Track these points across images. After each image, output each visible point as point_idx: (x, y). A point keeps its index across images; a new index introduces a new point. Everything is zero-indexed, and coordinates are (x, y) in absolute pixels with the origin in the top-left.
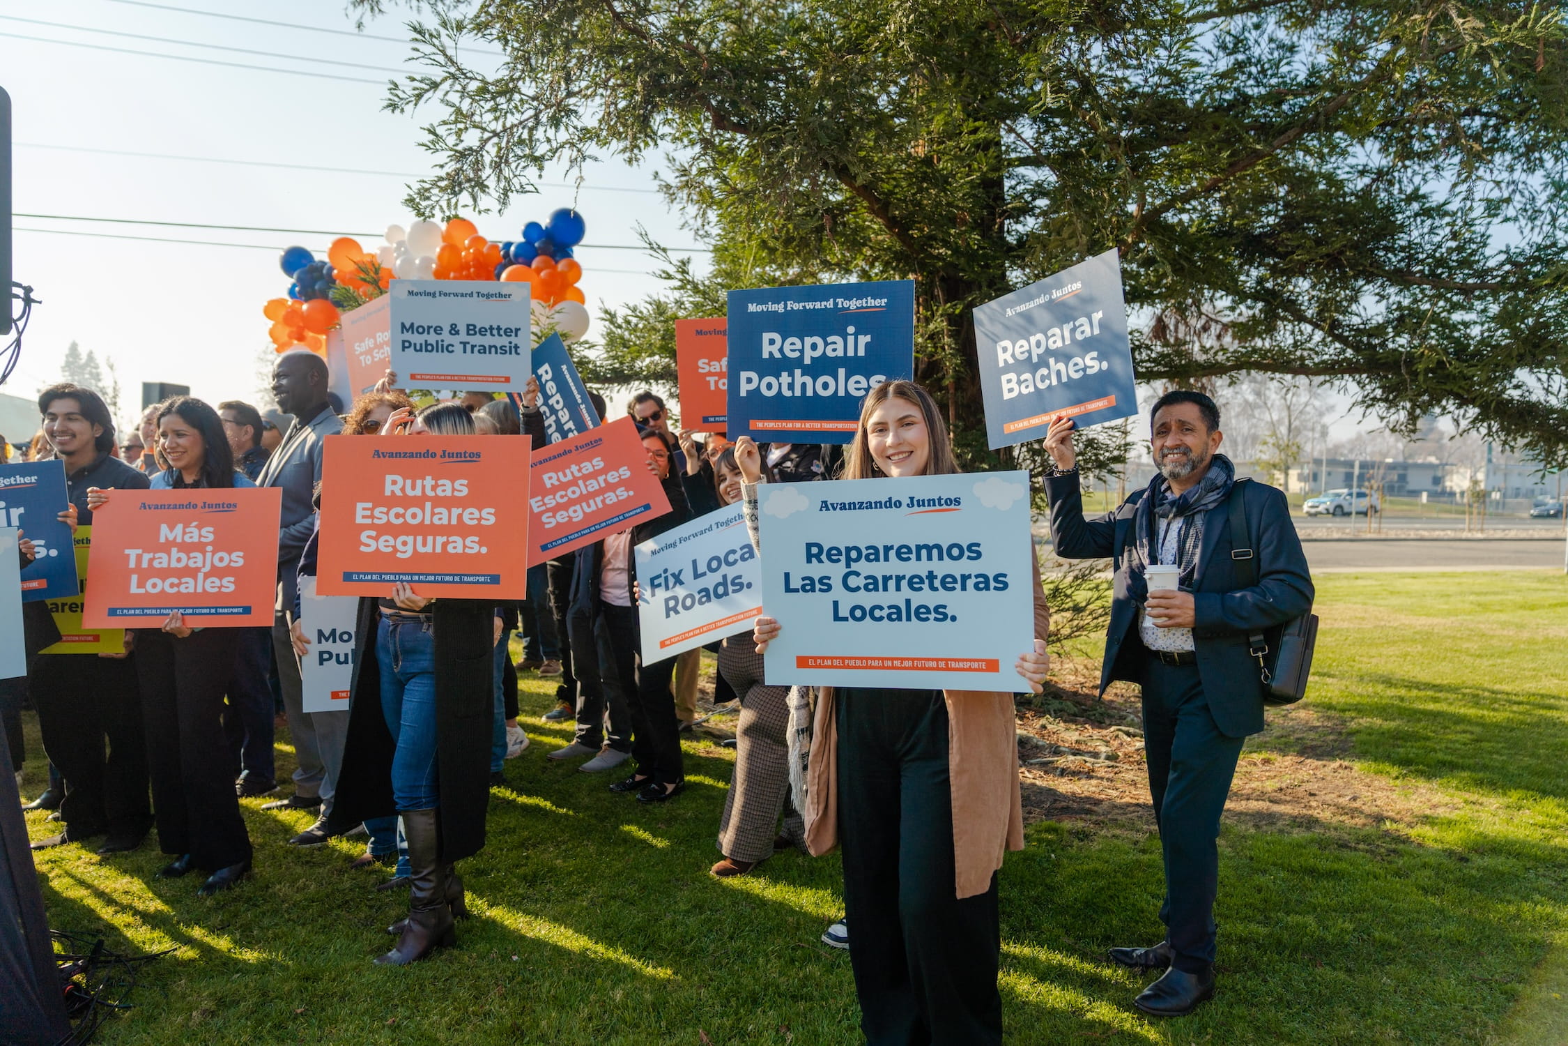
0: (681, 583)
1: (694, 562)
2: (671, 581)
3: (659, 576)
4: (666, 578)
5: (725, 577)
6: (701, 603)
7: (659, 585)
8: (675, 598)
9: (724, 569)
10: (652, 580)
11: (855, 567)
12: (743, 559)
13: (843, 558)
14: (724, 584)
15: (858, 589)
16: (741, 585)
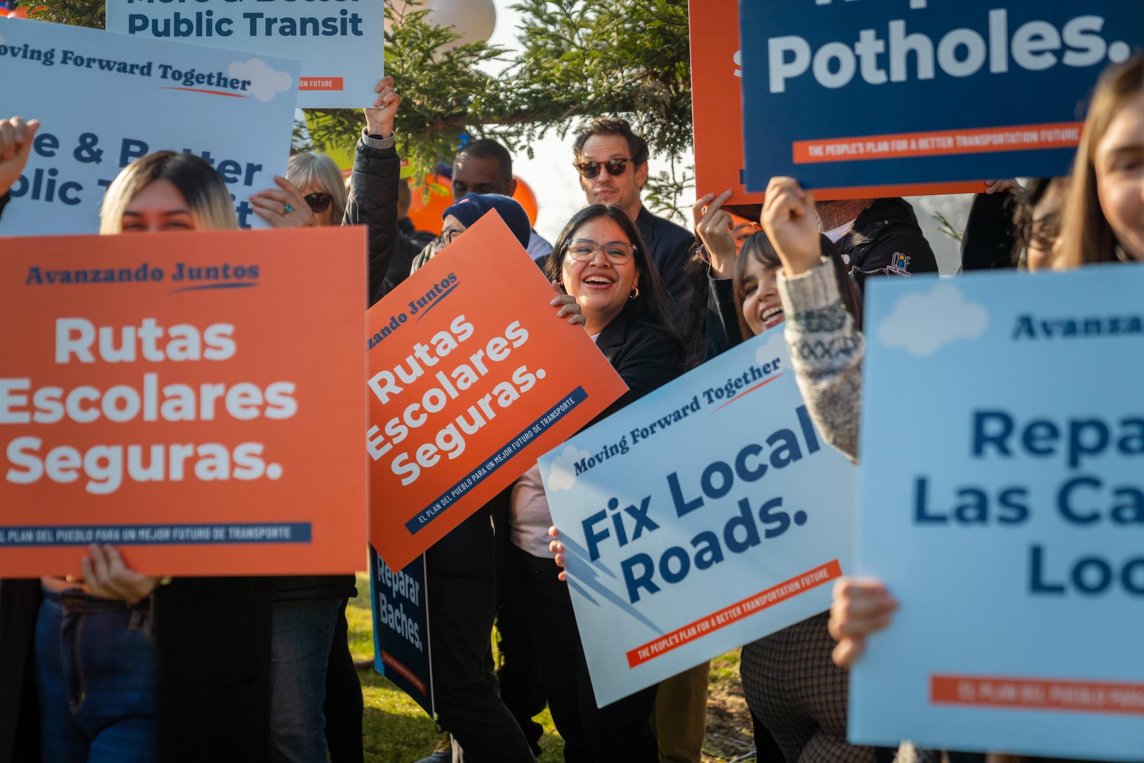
0: (652, 526)
1: (673, 480)
2: (630, 524)
3: (601, 516)
4: (617, 519)
5: (744, 505)
6: (702, 565)
7: (605, 534)
8: (644, 559)
9: (740, 488)
10: (588, 524)
11: (1089, 465)
12: (777, 462)
13: (1062, 446)
14: (746, 518)
15: (1094, 518)
16: (784, 518)
